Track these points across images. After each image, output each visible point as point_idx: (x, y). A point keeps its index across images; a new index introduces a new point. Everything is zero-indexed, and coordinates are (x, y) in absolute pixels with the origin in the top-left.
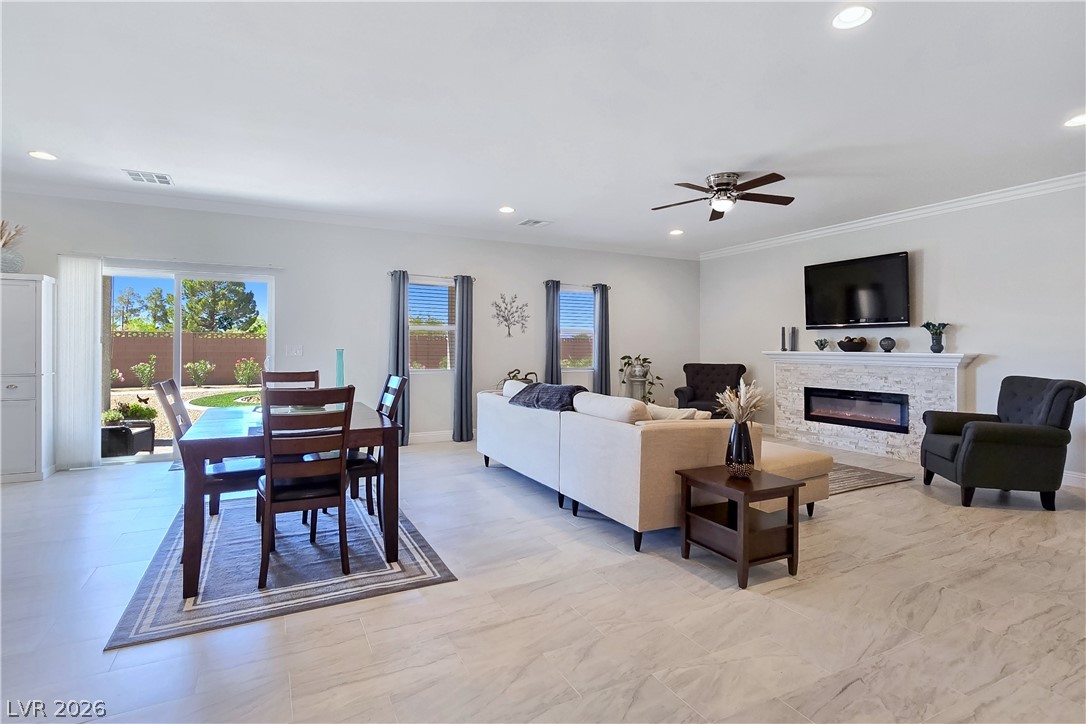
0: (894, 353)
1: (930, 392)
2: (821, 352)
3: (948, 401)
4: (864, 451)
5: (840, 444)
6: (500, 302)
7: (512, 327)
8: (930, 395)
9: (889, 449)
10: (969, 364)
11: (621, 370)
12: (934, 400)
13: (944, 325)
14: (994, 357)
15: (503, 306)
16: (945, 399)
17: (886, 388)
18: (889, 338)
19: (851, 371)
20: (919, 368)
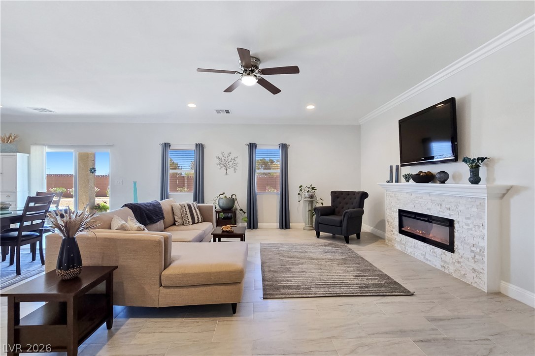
0: (448, 184)
1: (469, 218)
2: (407, 183)
3: (481, 228)
4: (428, 263)
5: (416, 254)
6: (221, 156)
7: (228, 170)
8: (469, 222)
9: (442, 264)
10: (504, 195)
11: (299, 194)
12: (471, 226)
13: (483, 159)
14: (525, 188)
15: (223, 158)
16: (479, 227)
17: (441, 213)
18: (444, 172)
19: (421, 198)
20: (461, 197)
